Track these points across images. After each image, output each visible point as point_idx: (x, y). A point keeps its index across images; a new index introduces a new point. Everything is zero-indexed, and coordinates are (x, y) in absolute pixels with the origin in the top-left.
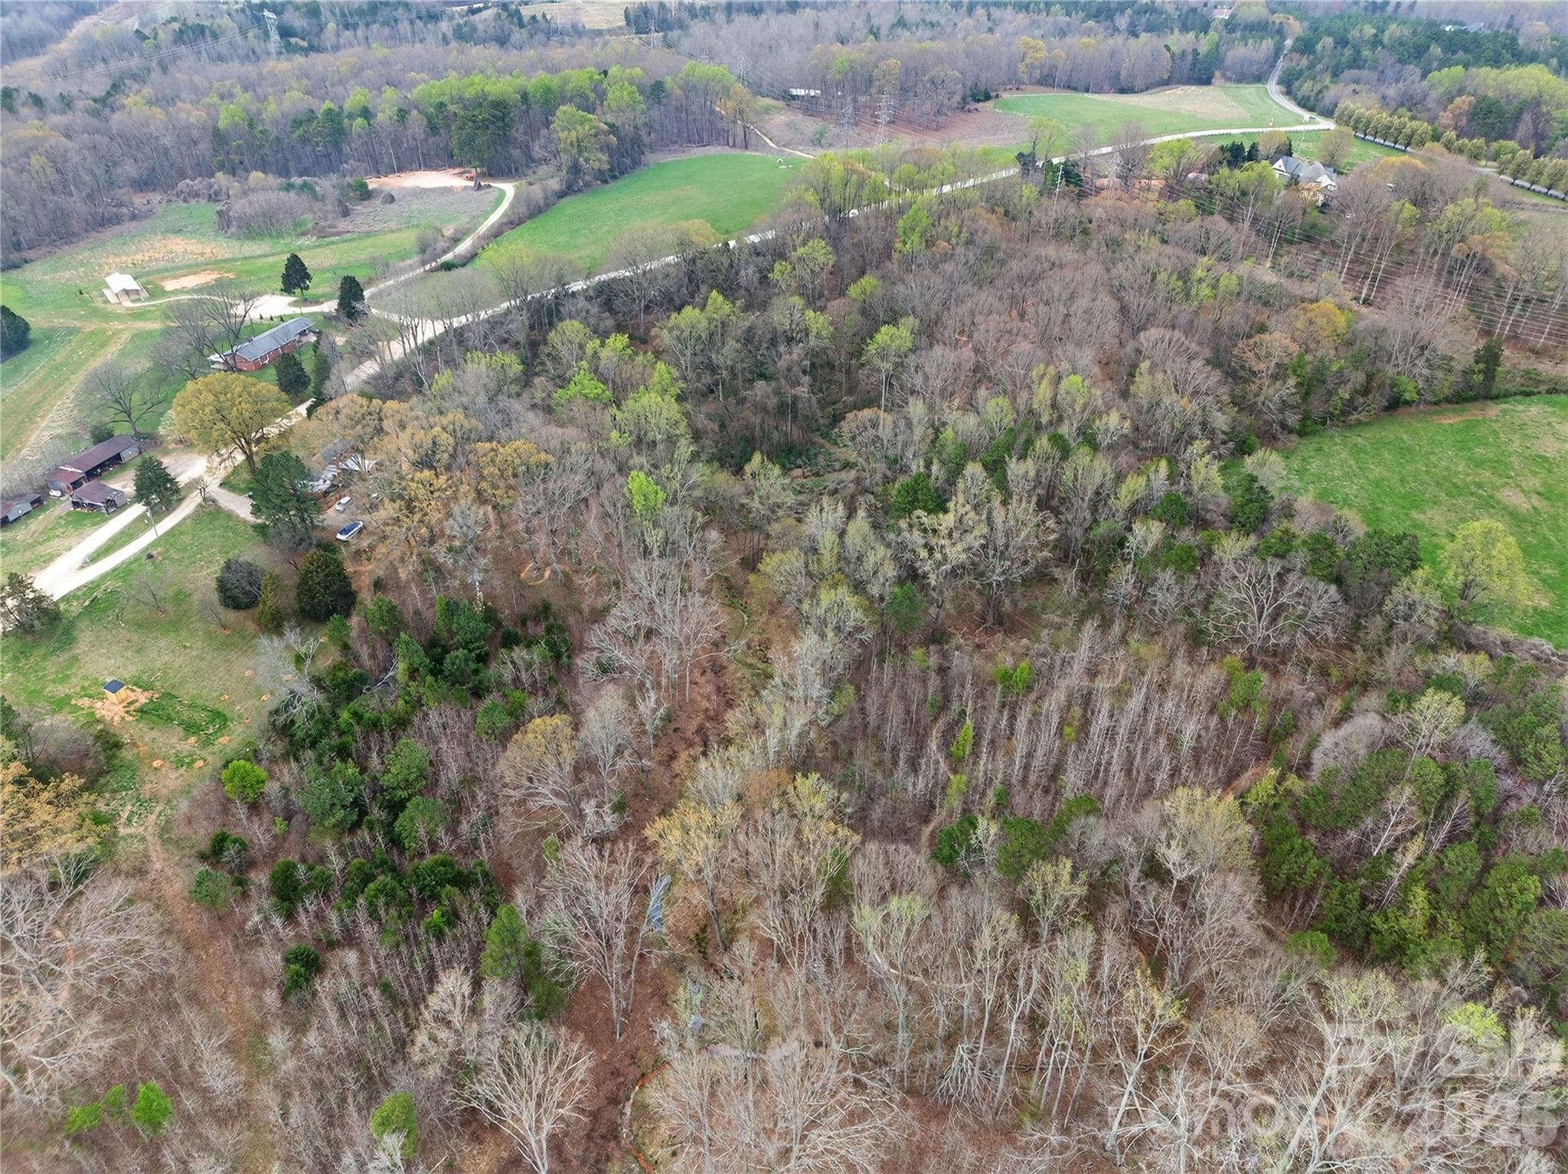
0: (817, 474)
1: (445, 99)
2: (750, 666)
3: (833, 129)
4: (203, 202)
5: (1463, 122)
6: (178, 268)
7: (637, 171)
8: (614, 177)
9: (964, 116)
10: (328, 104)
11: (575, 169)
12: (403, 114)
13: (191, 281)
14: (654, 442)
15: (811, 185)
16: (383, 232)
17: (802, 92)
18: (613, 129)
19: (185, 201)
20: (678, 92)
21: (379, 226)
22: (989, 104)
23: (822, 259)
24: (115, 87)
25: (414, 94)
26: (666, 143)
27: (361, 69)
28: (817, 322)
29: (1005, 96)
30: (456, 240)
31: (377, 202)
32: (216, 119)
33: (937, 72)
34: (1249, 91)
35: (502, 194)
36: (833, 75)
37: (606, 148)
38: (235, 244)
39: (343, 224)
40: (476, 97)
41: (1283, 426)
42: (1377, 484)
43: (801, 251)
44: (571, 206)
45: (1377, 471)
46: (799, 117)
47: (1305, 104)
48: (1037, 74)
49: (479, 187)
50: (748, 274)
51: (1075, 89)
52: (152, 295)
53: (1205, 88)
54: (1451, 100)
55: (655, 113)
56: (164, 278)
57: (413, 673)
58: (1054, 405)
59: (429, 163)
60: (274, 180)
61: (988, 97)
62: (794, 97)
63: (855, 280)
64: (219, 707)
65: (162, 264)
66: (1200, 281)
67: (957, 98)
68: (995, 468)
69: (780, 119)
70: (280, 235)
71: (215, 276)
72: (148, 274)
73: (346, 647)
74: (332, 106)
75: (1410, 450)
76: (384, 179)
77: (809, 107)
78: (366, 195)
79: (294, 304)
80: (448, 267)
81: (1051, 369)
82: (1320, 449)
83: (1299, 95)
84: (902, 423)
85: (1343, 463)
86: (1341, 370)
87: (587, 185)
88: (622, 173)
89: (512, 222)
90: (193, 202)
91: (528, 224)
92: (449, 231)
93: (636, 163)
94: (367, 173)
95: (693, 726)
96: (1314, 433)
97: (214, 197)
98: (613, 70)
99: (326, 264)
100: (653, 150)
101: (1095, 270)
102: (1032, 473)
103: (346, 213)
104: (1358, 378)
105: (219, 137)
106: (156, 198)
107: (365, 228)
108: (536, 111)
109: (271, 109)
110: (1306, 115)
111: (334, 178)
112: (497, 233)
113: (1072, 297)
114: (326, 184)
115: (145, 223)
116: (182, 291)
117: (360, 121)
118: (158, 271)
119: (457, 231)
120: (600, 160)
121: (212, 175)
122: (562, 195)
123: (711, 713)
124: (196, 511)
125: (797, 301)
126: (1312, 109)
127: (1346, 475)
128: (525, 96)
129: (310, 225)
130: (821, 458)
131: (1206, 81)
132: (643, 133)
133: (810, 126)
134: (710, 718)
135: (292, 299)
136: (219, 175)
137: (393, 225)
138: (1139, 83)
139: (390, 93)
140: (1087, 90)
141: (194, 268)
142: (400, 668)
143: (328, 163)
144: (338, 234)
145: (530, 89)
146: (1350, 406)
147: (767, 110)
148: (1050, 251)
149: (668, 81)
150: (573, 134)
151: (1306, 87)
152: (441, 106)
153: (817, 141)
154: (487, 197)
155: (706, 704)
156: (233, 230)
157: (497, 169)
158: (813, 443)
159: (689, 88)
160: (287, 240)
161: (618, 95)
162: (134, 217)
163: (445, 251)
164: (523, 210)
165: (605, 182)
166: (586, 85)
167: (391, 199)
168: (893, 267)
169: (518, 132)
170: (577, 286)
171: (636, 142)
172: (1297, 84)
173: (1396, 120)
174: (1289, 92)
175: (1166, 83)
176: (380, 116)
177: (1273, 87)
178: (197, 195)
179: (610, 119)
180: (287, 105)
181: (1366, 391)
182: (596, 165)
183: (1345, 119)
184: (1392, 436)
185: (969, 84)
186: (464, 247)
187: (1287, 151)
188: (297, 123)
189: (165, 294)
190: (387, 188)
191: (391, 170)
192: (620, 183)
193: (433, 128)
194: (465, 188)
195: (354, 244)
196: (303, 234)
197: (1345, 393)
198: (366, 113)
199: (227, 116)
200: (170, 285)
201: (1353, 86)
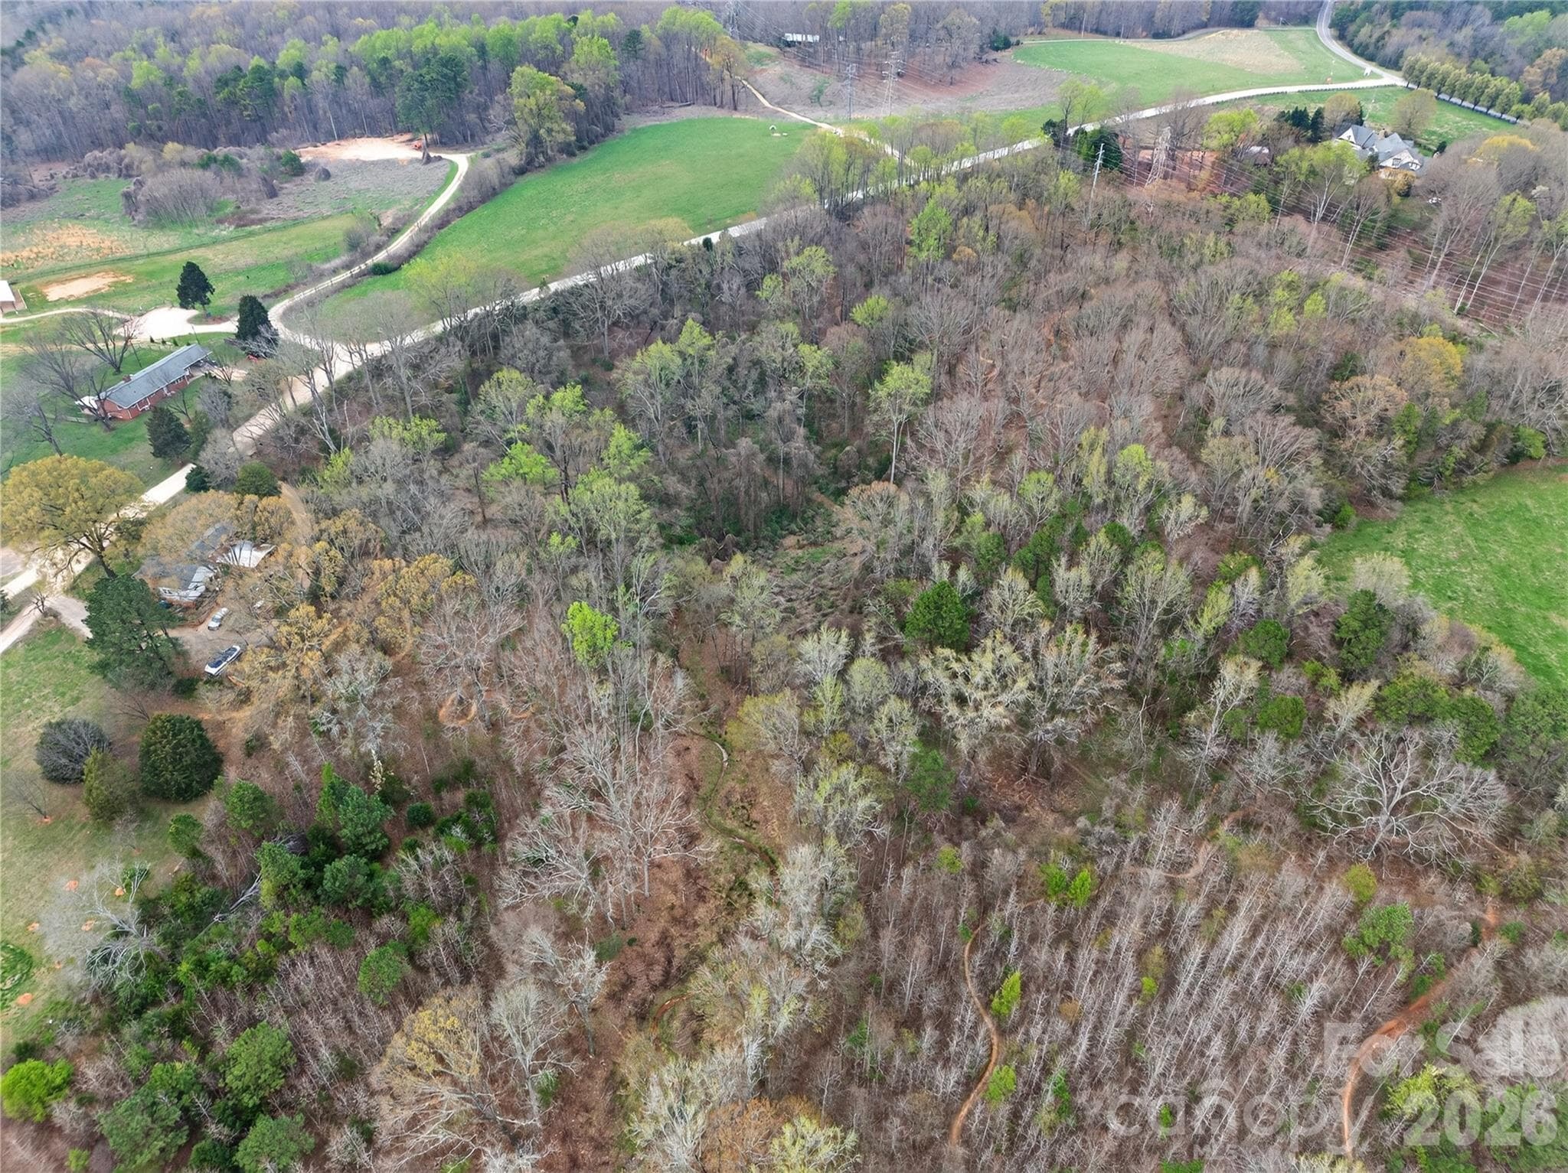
0: (814, 544)
1: (389, 54)
2: (730, 833)
3: (833, 86)
4: (113, 177)
5: (1554, 79)
6: (67, 269)
7: (610, 141)
8: (583, 148)
9: (981, 67)
10: (256, 61)
11: (535, 141)
12: (341, 71)
13: (80, 287)
14: (609, 543)
15: (807, 170)
16: (311, 219)
17: (798, 38)
18: (580, 91)
19: (93, 176)
20: (656, 42)
21: (309, 210)
22: (1007, 53)
23: (819, 270)
24: (30, 34)
25: (356, 47)
26: (641, 104)
27: (302, 15)
28: (813, 357)
29: (1027, 42)
30: (394, 232)
31: (310, 178)
32: (129, 78)
33: (953, 18)
34: (1296, 34)
35: (454, 168)
36: (834, 22)
37: (572, 115)
38: (141, 234)
39: (269, 208)
40: (425, 52)
41: (1386, 493)
42: (1503, 573)
43: (795, 261)
44: (532, 186)
45: (1502, 553)
46: (794, 69)
47: (1363, 51)
48: (1062, 17)
49: (428, 160)
50: (731, 287)
51: (1105, 33)
52: (32, 307)
53: (1249, 32)
54: (1539, 53)
55: (633, 67)
56: (48, 284)
57: (282, 893)
58: (1110, 482)
59: (373, 128)
60: (193, 153)
61: (1007, 45)
62: (790, 44)
63: (862, 298)
64: (23, 943)
65: (51, 264)
66: (1279, 305)
67: (974, 48)
68: (1038, 572)
69: (775, 70)
70: (193, 223)
71: (109, 280)
72: (29, 278)
73: (195, 853)
74: (262, 62)
75: (1538, 523)
76: (322, 149)
77: (806, 56)
78: (297, 169)
79: (193, 321)
80: (381, 270)
81: (1104, 434)
82: (1427, 521)
83: (1356, 41)
84: (920, 503)
85: (1459, 542)
86: (1455, 423)
87: (549, 160)
88: (592, 143)
89: (462, 208)
90: (102, 177)
91: (482, 211)
92: (387, 221)
93: (609, 129)
94: (302, 141)
95: (653, 935)
96: (1419, 498)
97: (126, 171)
98: (584, 17)
99: (241, 263)
100: (629, 110)
101: (1150, 287)
102: (1087, 581)
103: (273, 193)
104: (1475, 431)
105: (133, 99)
106: (62, 169)
107: (293, 213)
108: (495, 66)
109: (194, 65)
110: (1369, 68)
111: (259, 150)
112: (443, 222)
113: (1125, 325)
114: (253, 157)
115: (44, 205)
116: (67, 302)
117: (293, 80)
118: (42, 274)
119: (397, 219)
120: (564, 131)
121: (121, 147)
122: (521, 171)
123: (678, 912)
124: (31, 631)
125: (790, 328)
126: (1371, 58)
127: (1463, 558)
128: (482, 49)
129: (230, 209)
130: (819, 522)
131: (1250, 24)
132: (617, 93)
133: (807, 80)
134: (676, 921)
135: (192, 313)
136: (130, 146)
137: (326, 210)
138: (1176, 26)
139: (332, 45)
140: (1118, 35)
141: (85, 269)
142: (264, 888)
143: (259, 129)
144: (261, 221)
145: (489, 41)
146: (1464, 466)
147: (760, 59)
148: (1093, 259)
149: (645, 30)
150: (532, 100)
151: (1365, 33)
152: (385, 62)
153: (816, 99)
154: (437, 172)
155: (671, 898)
156: (139, 217)
157: (452, 137)
158: (809, 500)
159: (669, 39)
160: (201, 230)
161: (588, 50)
162: (32, 197)
163: (379, 248)
164: (473, 194)
165: (572, 154)
166: (551, 34)
167: (326, 175)
168: (904, 279)
169: (472, 94)
170: (530, 296)
171: (609, 104)
172: (1352, 28)
173: (1478, 78)
174: (1341, 37)
175: (1204, 25)
176: (316, 75)
177: (1323, 29)
178: (107, 169)
179: (577, 78)
180: (212, 60)
181: (1482, 447)
182: (560, 138)
183: (1418, 76)
184: (1513, 502)
185: (987, 31)
186: (401, 243)
187: (1357, 119)
188: (223, 83)
189: (44, 303)
190: (322, 162)
191: (329, 137)
192: (590, 155)
193: (377, 88)
194: (412, 161)
195: (274, 236)
196: (220, 221)
197: (1459, 451)
198: (301, 72)
199: (142, 73)
200: (54, 293)
201: (1418, 31)
